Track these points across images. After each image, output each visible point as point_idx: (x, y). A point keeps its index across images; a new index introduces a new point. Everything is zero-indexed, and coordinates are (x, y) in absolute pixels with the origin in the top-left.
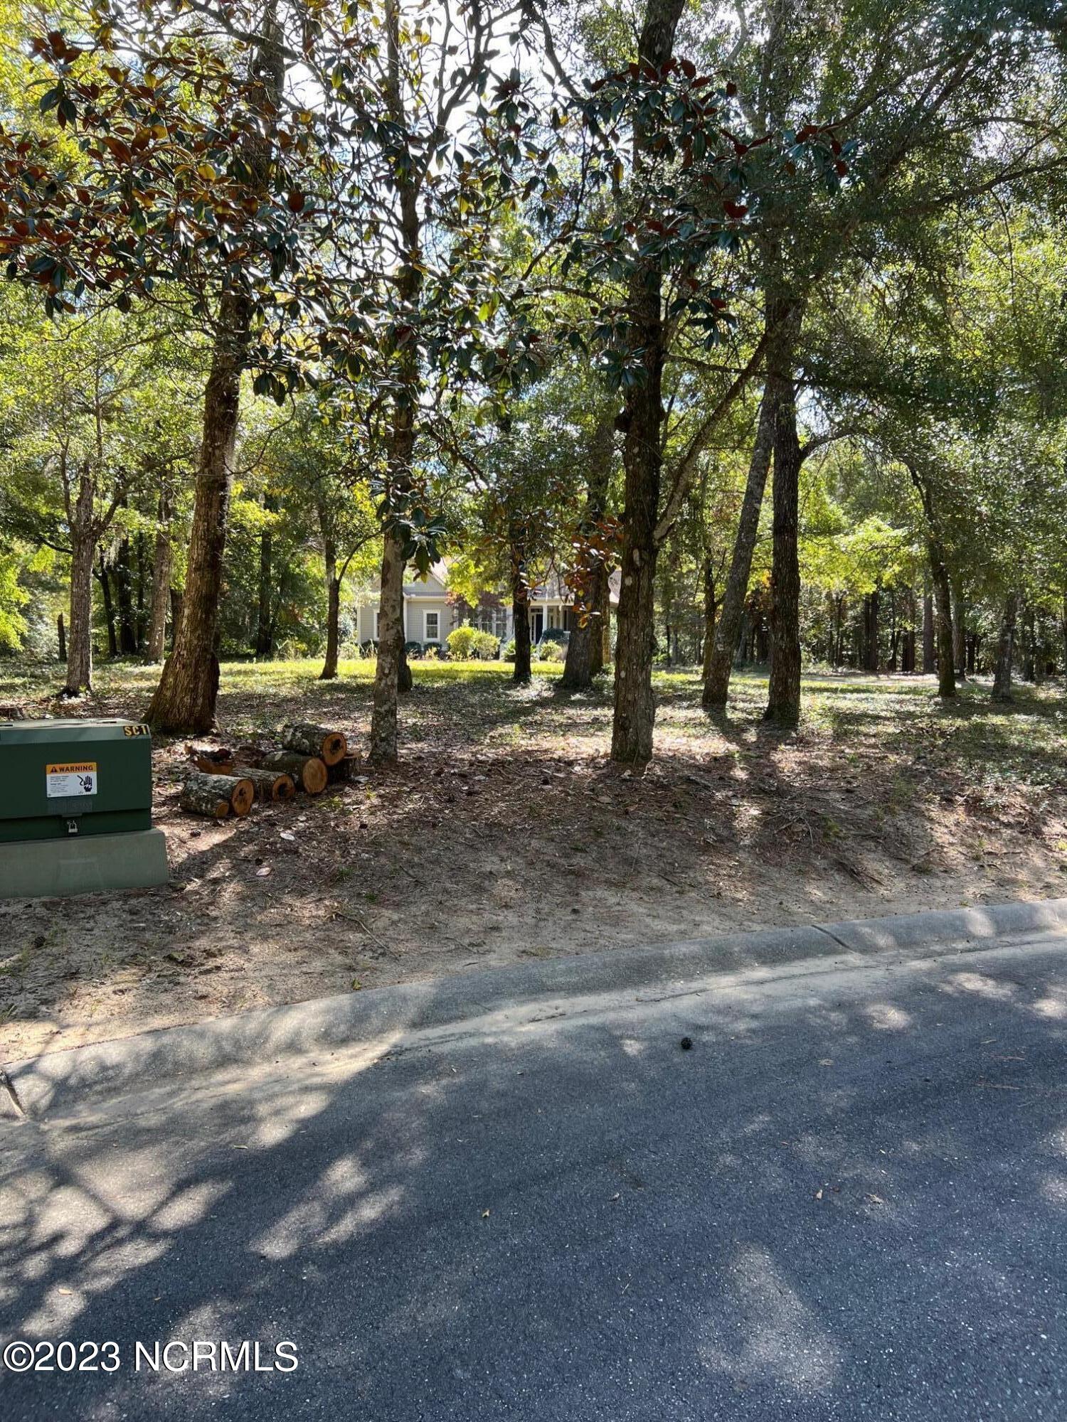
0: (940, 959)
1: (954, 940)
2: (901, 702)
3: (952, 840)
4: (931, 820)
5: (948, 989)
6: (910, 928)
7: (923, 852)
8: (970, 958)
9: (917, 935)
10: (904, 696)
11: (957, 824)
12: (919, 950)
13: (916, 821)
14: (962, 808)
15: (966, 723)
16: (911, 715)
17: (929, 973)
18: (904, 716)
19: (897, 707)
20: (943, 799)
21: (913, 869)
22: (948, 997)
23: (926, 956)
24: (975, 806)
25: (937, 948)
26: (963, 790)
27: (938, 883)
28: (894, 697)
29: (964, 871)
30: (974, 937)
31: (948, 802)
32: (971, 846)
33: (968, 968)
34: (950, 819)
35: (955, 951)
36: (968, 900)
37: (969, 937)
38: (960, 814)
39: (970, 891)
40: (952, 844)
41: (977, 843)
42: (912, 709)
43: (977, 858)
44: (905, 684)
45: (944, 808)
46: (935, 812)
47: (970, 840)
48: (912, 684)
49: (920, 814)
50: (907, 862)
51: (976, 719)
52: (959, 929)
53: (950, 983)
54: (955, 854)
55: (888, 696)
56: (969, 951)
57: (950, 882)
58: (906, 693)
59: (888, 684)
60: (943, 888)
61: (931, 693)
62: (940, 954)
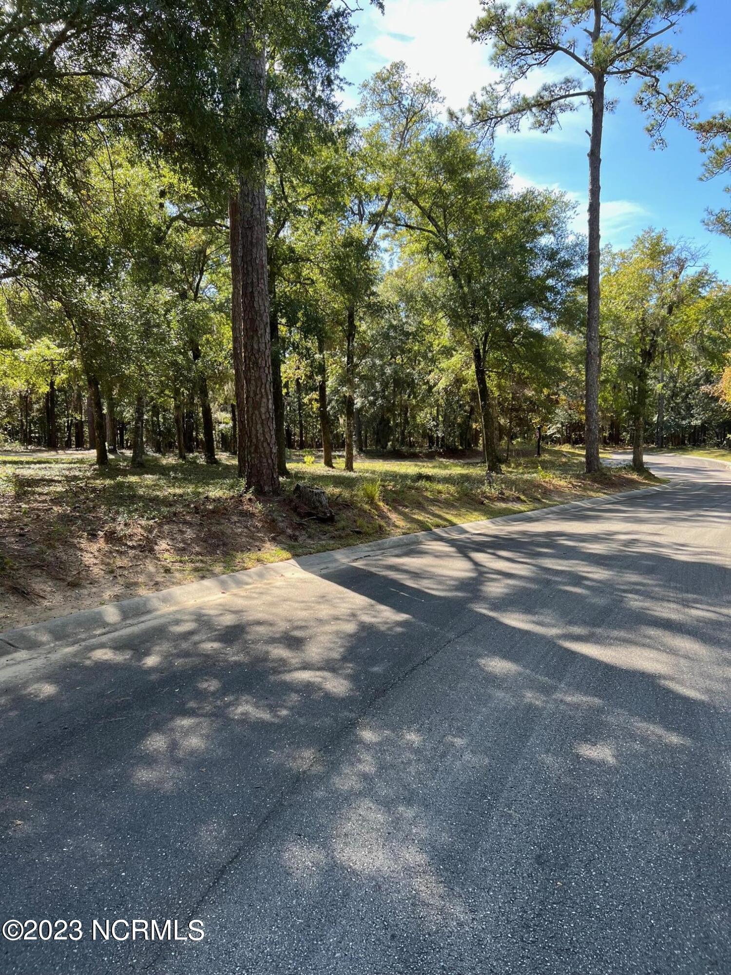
0: (83, 644)
1: (95, 629)
2: (70, 469)
3: (95, 561)
4: (81, 550)
5: (88, 662)
6: (64, 625)
7: (75, 573)
8: (104, 639)
9: (70, 629)
10: (72, 465)
11: (99, 550)
12: (70, 640)
13: (71, 551)
14: (102, 540)
15: (112, 482)
16: (75, 478)
17: (75, 655)
18: (69, 479)
19: (67, 473)
20: (88, 534)
21: (68, 584)
22: (86, 668)
23: (74, 643)
24: (111, 537)
25: (83, 636)
26: (103, 527)
27: (85, 592)
28: (66, 466)
29: (103, 581)
30: (108, 624)
31: (93, 536)
32: (108, 564)
33: (102, 646)
34: (94, 547)
35: (95, 636)
36: (105, 601)
37: (105, 624)
38: (101, 544)
39: (107, 594)
40: (95, 564)
41: (111, 562)
42: (77, 473)
43: (112, 572)
44: (75, 456)
45: (90, 540)
46: (84, 544)
47: (108, 560)
48: (80, 457)
49: (74, 546)
50: (63, 580)
51: (120, 479)
52: (98, 621)
53: (89, 658)
54: (97, 571)
55: (61, 466)
56: (104, 634)
57: (94, 590)
58: (75, 463)
59: (63, 457)
60: (89, 595)
61: (92, 462)
62: (84, 640)
